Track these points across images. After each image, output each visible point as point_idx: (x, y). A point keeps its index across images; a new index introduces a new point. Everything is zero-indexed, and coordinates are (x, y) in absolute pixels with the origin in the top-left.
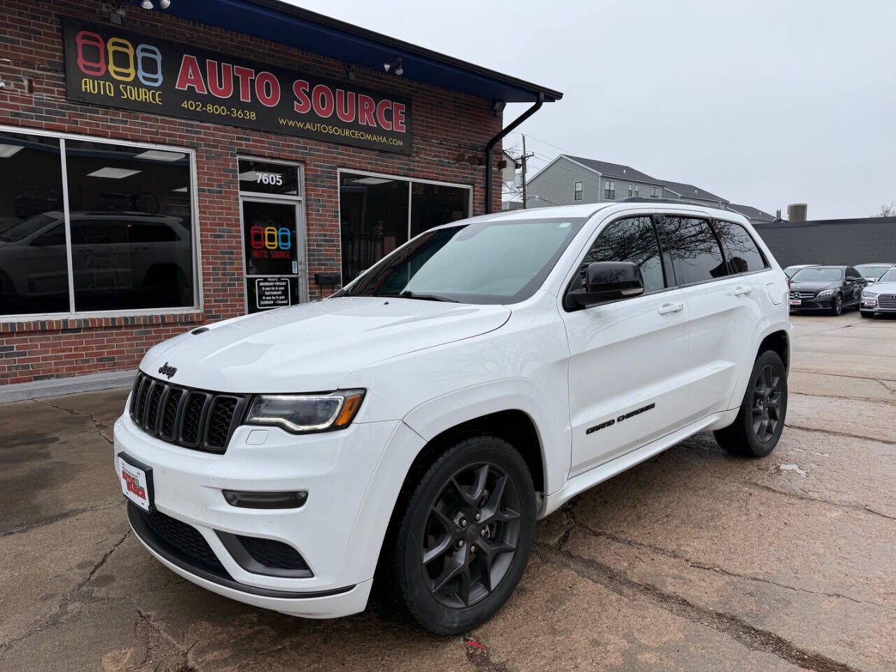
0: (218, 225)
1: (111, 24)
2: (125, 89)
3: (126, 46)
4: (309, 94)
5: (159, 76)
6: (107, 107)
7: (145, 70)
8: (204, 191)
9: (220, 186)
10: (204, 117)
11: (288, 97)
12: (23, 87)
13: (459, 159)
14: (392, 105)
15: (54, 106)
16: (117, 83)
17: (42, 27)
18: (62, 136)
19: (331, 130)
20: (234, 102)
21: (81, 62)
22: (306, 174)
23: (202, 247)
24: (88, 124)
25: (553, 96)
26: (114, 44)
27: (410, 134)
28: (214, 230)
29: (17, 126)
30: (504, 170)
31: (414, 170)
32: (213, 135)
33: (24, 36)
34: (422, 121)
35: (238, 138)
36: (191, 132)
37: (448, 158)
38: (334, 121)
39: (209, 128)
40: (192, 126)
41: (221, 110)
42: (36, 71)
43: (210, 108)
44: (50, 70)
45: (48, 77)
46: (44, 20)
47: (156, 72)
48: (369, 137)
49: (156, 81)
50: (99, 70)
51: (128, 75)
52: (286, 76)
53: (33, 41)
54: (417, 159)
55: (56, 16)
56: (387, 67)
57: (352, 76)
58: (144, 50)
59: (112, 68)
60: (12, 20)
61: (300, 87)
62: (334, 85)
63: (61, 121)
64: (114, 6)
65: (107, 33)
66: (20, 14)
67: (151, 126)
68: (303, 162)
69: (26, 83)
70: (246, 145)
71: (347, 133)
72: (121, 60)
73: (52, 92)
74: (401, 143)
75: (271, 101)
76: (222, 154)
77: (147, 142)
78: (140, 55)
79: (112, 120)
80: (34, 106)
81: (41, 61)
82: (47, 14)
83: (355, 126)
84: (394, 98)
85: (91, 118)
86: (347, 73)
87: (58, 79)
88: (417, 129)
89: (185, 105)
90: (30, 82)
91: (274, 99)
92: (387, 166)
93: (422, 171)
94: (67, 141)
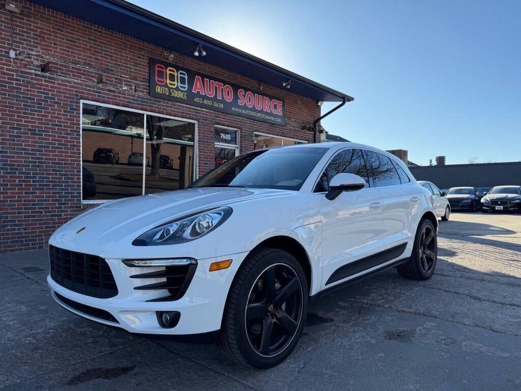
0: (206, 158)
1: (168, 61)
2: (173, 91)
3: (174, 71)
4: (244, 96)
5: (186, 86)
6: (165, 100)
7: (181, 83)
8: (201, 141)
9: (207, 139)
10: (202, 106)
11: (236, 97)
12: (132, 89)
13: (303, 128)
14: (277, 102)
15: (144, 99)
16: (170, 88)
17: (142, 62)
18: (146, 113)
19: (252, 113)
20: (215, 99)
21: (156, 78)
22: (241, 134)
23: (199, 169)
24: (156, 107)
25: (350, 99)
26: (170, 70)
27: (284, 116)
28: (205, 161)
29: (129, 107)
30: (321, 134)
31: (284, 133)
32: (206, 115)
33: (135, 66)
34: (288, 110)
35: (216, 117)
36: (197, 113)
37: (297, 128)
38: (254, 109)
39: (204, 111)
40: (197, 110)
41: (210, 103)
42: (138, 82)
43: (205, 102)
44: (144, 82)
45: (143, 85)
46: (143, 59)
47: (185, 84)
48: (267, 117)
49: (185, 88)
50: (163, 82)
51: (174, 85)
52: (236, 88)
53: (137, 68)
54: (286, 128)
55: (147, 57)
56: (284, 84)
57: (261, 88)
58: (181, 73)
59: (168, 81)
60: (131, 58)
61: (241, 92)
62: (254, 92)
63: (146, 105)
64: (170, 52)
65: (167, 65)
66: (134, 56)
67: (181, 110)
68: (240, 128)
69: (134, 88)
70: (219, 120)
71: (259, 115)
72: (172, 78)
73: (144, 92)
74: (280, 120)
75: (229, 99)
76: (209, 124)
77: (179, 117)
78: (179, 76)
79: (167, 106)
80: (136, 98)
81: (141, 77)
82: (143, 55)
83: (261, 111)
84: (278, 99)
85: (158, 105)
86: (259, 86)
87: (146, 86)
88: (286, 114)
89: (195, 100)
90: (135, 87)
91: (231, 97)
92: (273, 131)
93: (288, 134)
94: (147, 116)
